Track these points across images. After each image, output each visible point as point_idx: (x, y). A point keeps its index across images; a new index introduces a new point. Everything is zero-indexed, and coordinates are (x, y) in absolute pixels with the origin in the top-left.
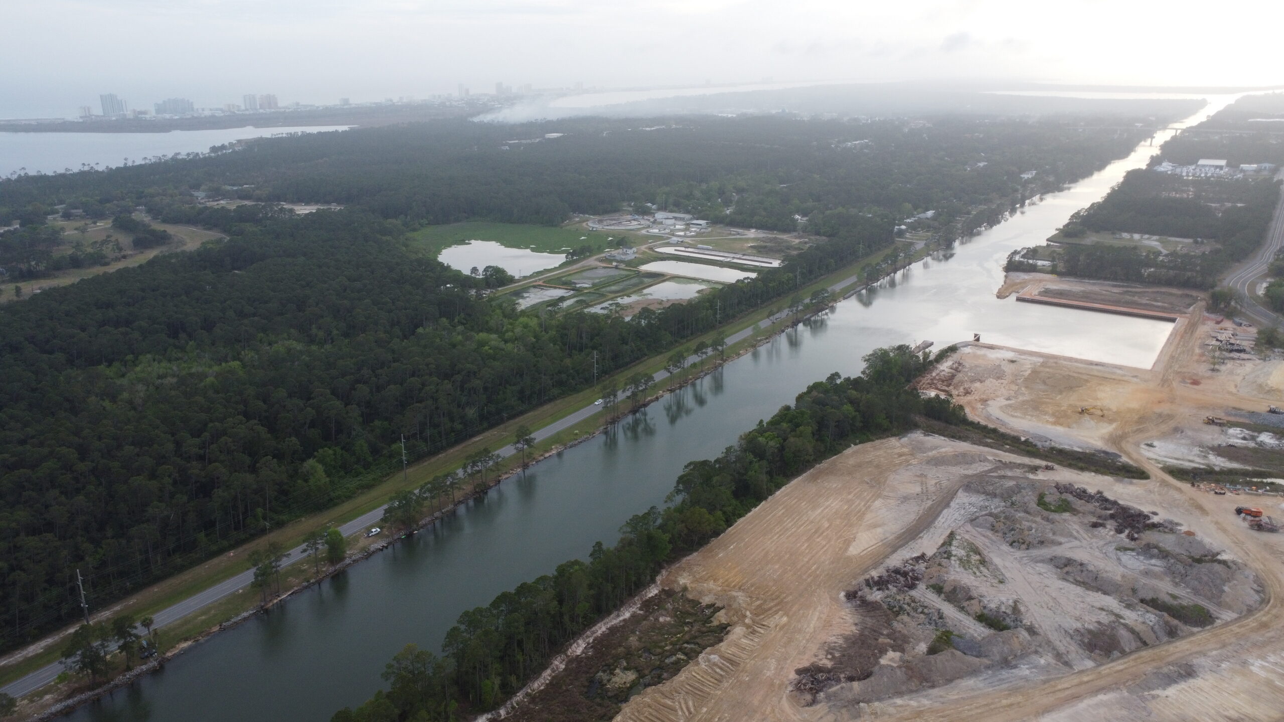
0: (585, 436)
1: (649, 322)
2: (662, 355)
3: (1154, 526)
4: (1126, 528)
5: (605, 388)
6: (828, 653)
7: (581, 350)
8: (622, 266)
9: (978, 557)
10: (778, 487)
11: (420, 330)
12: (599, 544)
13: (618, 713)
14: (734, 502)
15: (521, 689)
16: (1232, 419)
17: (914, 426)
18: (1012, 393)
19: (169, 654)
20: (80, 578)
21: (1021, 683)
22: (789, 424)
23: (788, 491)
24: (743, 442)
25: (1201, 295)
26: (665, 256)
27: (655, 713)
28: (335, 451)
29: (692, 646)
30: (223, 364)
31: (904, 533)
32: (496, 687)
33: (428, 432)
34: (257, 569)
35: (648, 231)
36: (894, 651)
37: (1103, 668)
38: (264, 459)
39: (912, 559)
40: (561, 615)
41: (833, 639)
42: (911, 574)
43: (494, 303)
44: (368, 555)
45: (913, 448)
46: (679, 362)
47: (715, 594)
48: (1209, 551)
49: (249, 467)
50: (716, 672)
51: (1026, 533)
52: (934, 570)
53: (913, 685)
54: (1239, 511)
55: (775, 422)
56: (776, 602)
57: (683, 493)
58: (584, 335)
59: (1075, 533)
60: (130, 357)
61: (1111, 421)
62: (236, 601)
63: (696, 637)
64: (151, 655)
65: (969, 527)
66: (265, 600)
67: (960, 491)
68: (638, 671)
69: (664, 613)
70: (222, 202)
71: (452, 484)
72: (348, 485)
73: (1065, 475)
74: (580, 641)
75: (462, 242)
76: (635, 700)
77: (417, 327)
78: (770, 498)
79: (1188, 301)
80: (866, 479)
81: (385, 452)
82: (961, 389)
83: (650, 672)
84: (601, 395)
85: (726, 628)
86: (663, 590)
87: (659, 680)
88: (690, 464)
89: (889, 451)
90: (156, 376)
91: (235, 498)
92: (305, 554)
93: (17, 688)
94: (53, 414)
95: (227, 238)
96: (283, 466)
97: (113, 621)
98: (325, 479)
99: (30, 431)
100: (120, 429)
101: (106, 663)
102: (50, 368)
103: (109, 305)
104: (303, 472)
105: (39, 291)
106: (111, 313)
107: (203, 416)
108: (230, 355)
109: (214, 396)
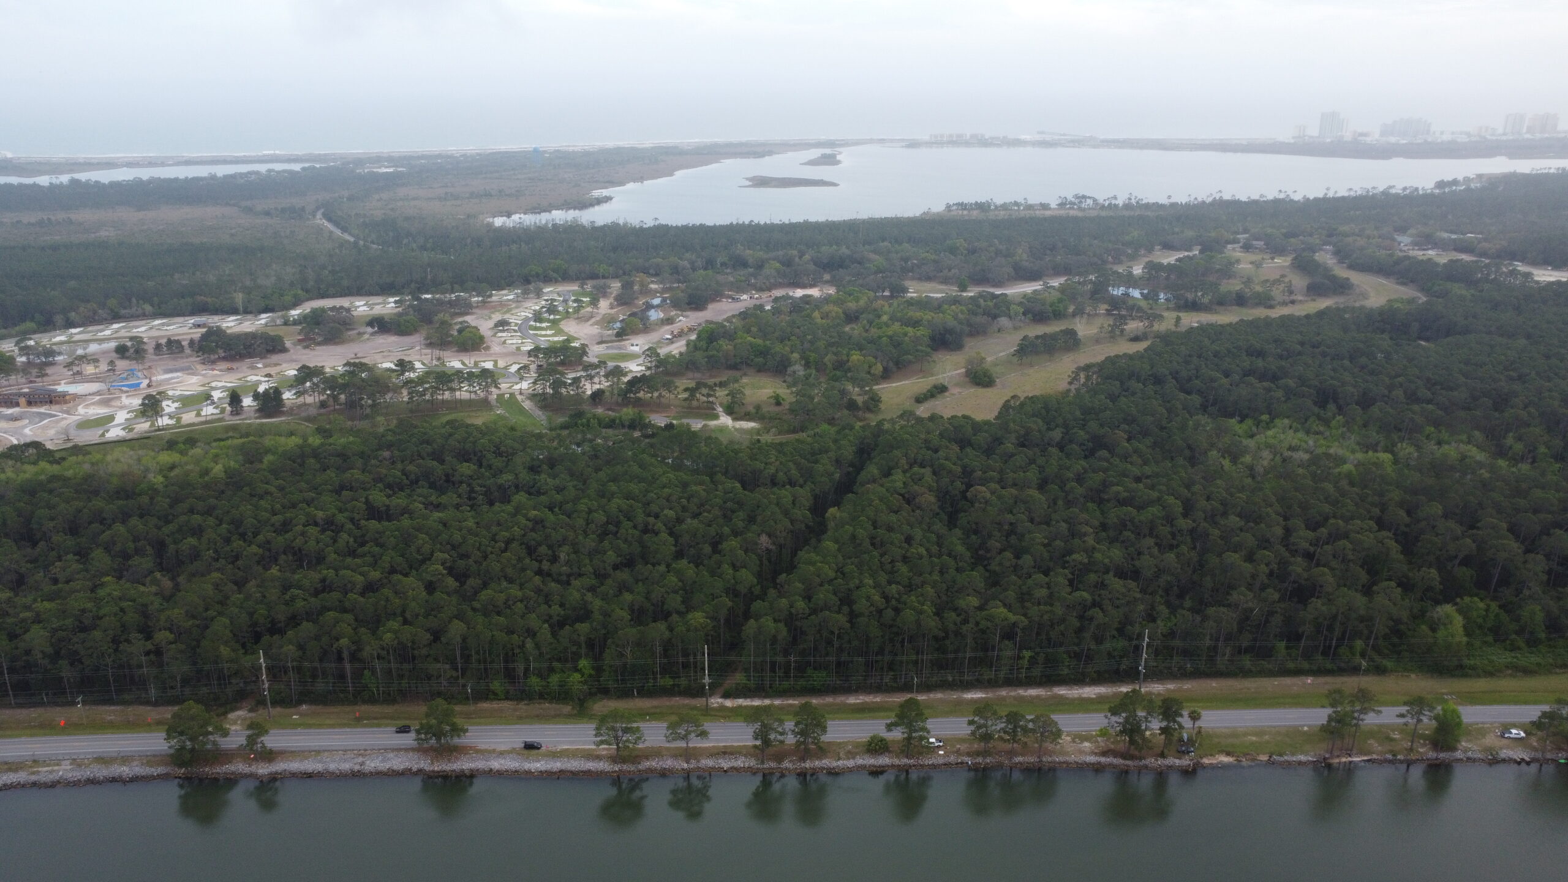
19: (1206, 761)
20: (1146, 639)
28: (1488, 606)
30: (1370, 453)
34: (1334, 712)
38: (1386, 583)
44: (1495, 761)
49: (1363, 586)
60: (1265, 417)
62: (1296, 738)
64: (1188, 752)
66: (1331, 753)
70: (1430, 252)
72: (1494, 658)
90: (1287, 446)
91: (1335, 617)
92: (1402, 720)
93: (1068, 722)
94: (1172, 459)
95: (1423, 299)
96: (1408, 601)
97: (1162, 698)
98: (1461, 638)
99: (1147, 470)
100: (1232, 495)
101: (1144, 739)
102: (1184, 409)
103: (1260, 354)
104: (1432, 617)
105: (1196, 325)
106: (1260, 363)
107: (1327, 508)
108: (1382, 444)
109: (1347, 488)
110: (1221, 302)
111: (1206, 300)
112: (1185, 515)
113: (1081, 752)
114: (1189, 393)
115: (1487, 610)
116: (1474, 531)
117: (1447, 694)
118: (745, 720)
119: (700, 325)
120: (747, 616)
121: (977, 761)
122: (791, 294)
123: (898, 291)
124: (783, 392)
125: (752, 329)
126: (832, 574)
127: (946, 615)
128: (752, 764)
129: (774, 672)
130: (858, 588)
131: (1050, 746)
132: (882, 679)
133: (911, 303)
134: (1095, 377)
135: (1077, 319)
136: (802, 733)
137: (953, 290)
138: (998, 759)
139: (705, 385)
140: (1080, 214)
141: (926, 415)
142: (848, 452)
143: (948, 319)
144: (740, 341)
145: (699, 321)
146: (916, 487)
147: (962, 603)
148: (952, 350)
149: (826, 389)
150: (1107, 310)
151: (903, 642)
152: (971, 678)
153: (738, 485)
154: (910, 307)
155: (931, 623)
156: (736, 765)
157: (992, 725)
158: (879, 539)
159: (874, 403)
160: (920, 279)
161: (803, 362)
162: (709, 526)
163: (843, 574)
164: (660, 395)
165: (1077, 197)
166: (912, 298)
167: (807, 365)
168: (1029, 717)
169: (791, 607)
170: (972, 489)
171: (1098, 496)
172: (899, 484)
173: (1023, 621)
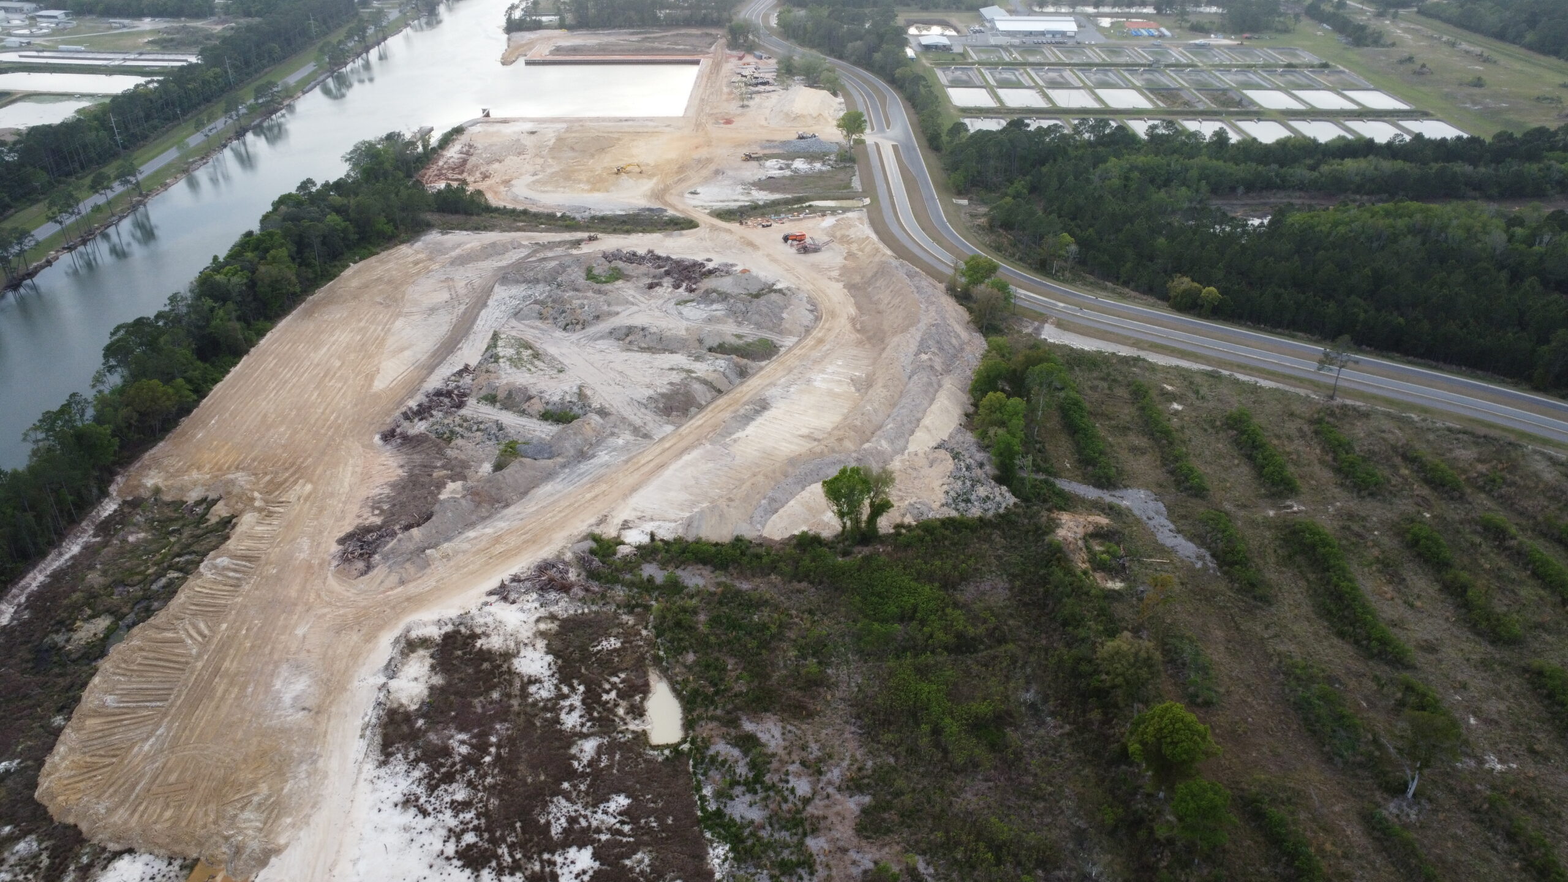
3: (711, 272)
4: (683, 281)
6: (373, 508)
9: (530, 352)
10: (261, 334)
13: (93, 675)
14: (200, 363)
16: (767, 152)
17: (428, 226)
18: (538, 167)
21: (603, 471)
22: (256, 253)
24: (194, 285)
25: (719, 32)
27: (151, 655)
29: (187, 557)
31: (438, 350)
36: (453, 481)
37: (683, 428)
39: (454, 375)
41: (377, 491)
42: (456, 392)
45: (431, 252)
46: (70, 206)
47: (203, 485)
48: (765, 284)
50: (229, 577)
51: (579, 311)
52: (482, 379)
53: (484, 512)
54: (786, 239)
55: (236, 254)
56: (291, 470)
57: (119, 369)
59: (631, 299)
61: (651, 176)
63: (190, 545)
65: (514, 322)
67: (497, 286)
68: (112, 613)
69: (132, 529)
73: (611, 242)
76: (116, 651)
78: (253, 350)
79: (709, 40)
80: (378, 299)
82: (478, 175)
83: (132, 609)
85: (230, 522)
86: (125, 502)
87: (149, 612)
88: (118, 329)
89: (401, 261)
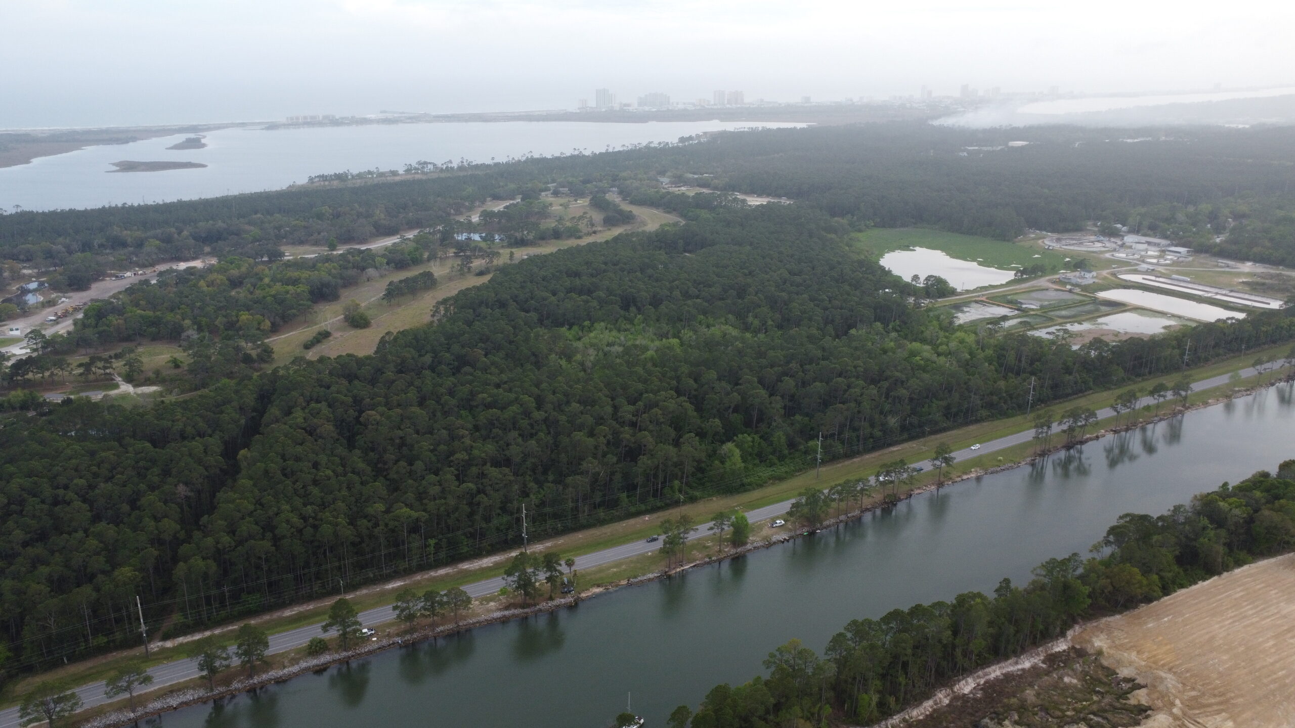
0: (1010, 465)
1: (1100, 353)
2: (1111, 392)
5: (1039, 417)
7: (1018, 374)
8: (1078, 290)
10: (1239, 563)
11: (853, 331)
12: (1007, 581)
14: (1176, 568)
15: (898, 712)
19: (583, 595)
20: (524, 511)
23: (1252, 571)
24: (1197, 503)
26: (1129, 284)
28: (753, 438)
29: (1100, 720)
30: (664, 340)
32: (874, 703)
33: (846, 435)
34: (667, 537)
35: (1113, 255)
38: (687, 435)
40: (954, 647)
43: (931, 314)
44: (770, 545)
46: (1130, 401)
47: (1136, 668)
49: (673, 440)
55: (1245, 488)
57: (1113, 546)
58: (1023, 359)
60: (587, 323)
62: (644, 562)
64: (570, 592)
66: (669, 567)
69: (1070, 673)
70: (683, 188)
71: (862, 490)
72: (761, 474)
74: (970, 680)
75: (906, 248)
77: (850, 327)
78: (1225, 574)
81: (802, 447)
84: (1033, 424)
88: (1127, 515)
90: (606, 343)
91: (657, 467)
92: (711, 532)
93: (474, 590)
94: (522, 365)
95: (683, 222)
96: (703, 445)
97: (544, 554)
98: (740, 464)
99: (504, 377)
100: (571, 387)
101: (535, 589)
102: (525, 325)
103: (577, 274)
104: (720, 454)
105: (526, 257)
106: (577, 282)
107: (640, 386)
108: (671, 333)
109: (652, 369)
110: (543, 237)
111: (531, 237)
112: (539, 408)
113: (489, 611)
114: (527, 311)
115: (753, 442)
116: (739, 387)
117: (736, 506)
118: (189, 656)
119: (85, 304)
120: (175, 560)
121: (406, 638)
122: (175, 267)
123: (275, 255)
124: (180, 355)
125: (141, 302)
126: (251, 507)
127: (359, 523)
128: (201, 695)
129: (211, 605)
130: (277, 514)
131: (464, 612)
132: (311, 589)
133: (288, 265)
134: (452, 308)
135: (432, 263)
136: (246, 653)
137: (324, 250)
138: (423, 633)
139: (100, 359)
140: (424, 177)
141: (315, 359)
142: (250, 399)
143: (323, 274)
144: (130, 314)
145: (84, 301)
146: (315, 420)
147: (370, 510)
148: (330, 301)
149: (221, 348)
150: (454, 253)
151: (325, 553)
152: (388, 571)
153: (148, 445)
154: (288, 269)
155: (347, 532)
156: (185, 700)
157: (413, 606)
158: (289, 469)
159: (267, 354)
160: (293, 244)
161: (195, 327)
162: (125, 486)
163: (261, 504)
164: (52, 374)
165: (419, 163)
166: (289, 261)
167: (200, 329)
168: (442, 593)
169: (218, 543)
170: (364, 414)
171: (468, 404)
172: (300, 420)
173: (424, 516)
